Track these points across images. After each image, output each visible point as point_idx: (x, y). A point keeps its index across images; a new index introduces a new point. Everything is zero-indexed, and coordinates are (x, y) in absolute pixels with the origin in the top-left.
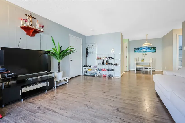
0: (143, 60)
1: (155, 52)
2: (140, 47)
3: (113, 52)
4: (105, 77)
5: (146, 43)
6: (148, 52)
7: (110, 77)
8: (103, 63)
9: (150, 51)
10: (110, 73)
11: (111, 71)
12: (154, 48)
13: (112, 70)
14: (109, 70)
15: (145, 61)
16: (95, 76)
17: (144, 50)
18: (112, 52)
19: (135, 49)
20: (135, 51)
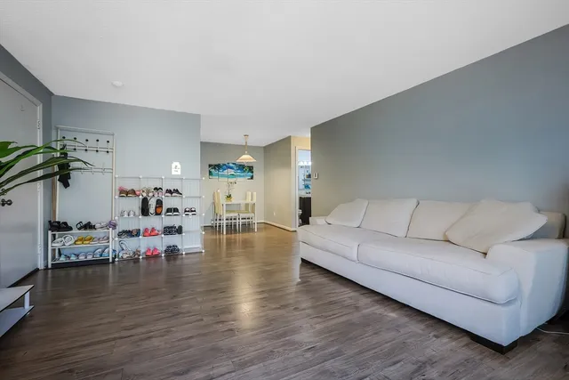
0: (229, 197)
1: (252, 178)
2: (221, 162)
3: (179, 173)
4: (158, 256)
5: (244, 157)
6: (240, 176)
7: (172, 252)
8: (145, 211)
9: (243, 176)
10: (173, 240)
11: (177, 235)
12: (251, 169)
13: (179, 230)
14: (169, 230)
15: (234, 201)
16: (113, 262)
17: (232, 172)
18: (174, 173)
19: (210, 166)
20: (210, 172)
